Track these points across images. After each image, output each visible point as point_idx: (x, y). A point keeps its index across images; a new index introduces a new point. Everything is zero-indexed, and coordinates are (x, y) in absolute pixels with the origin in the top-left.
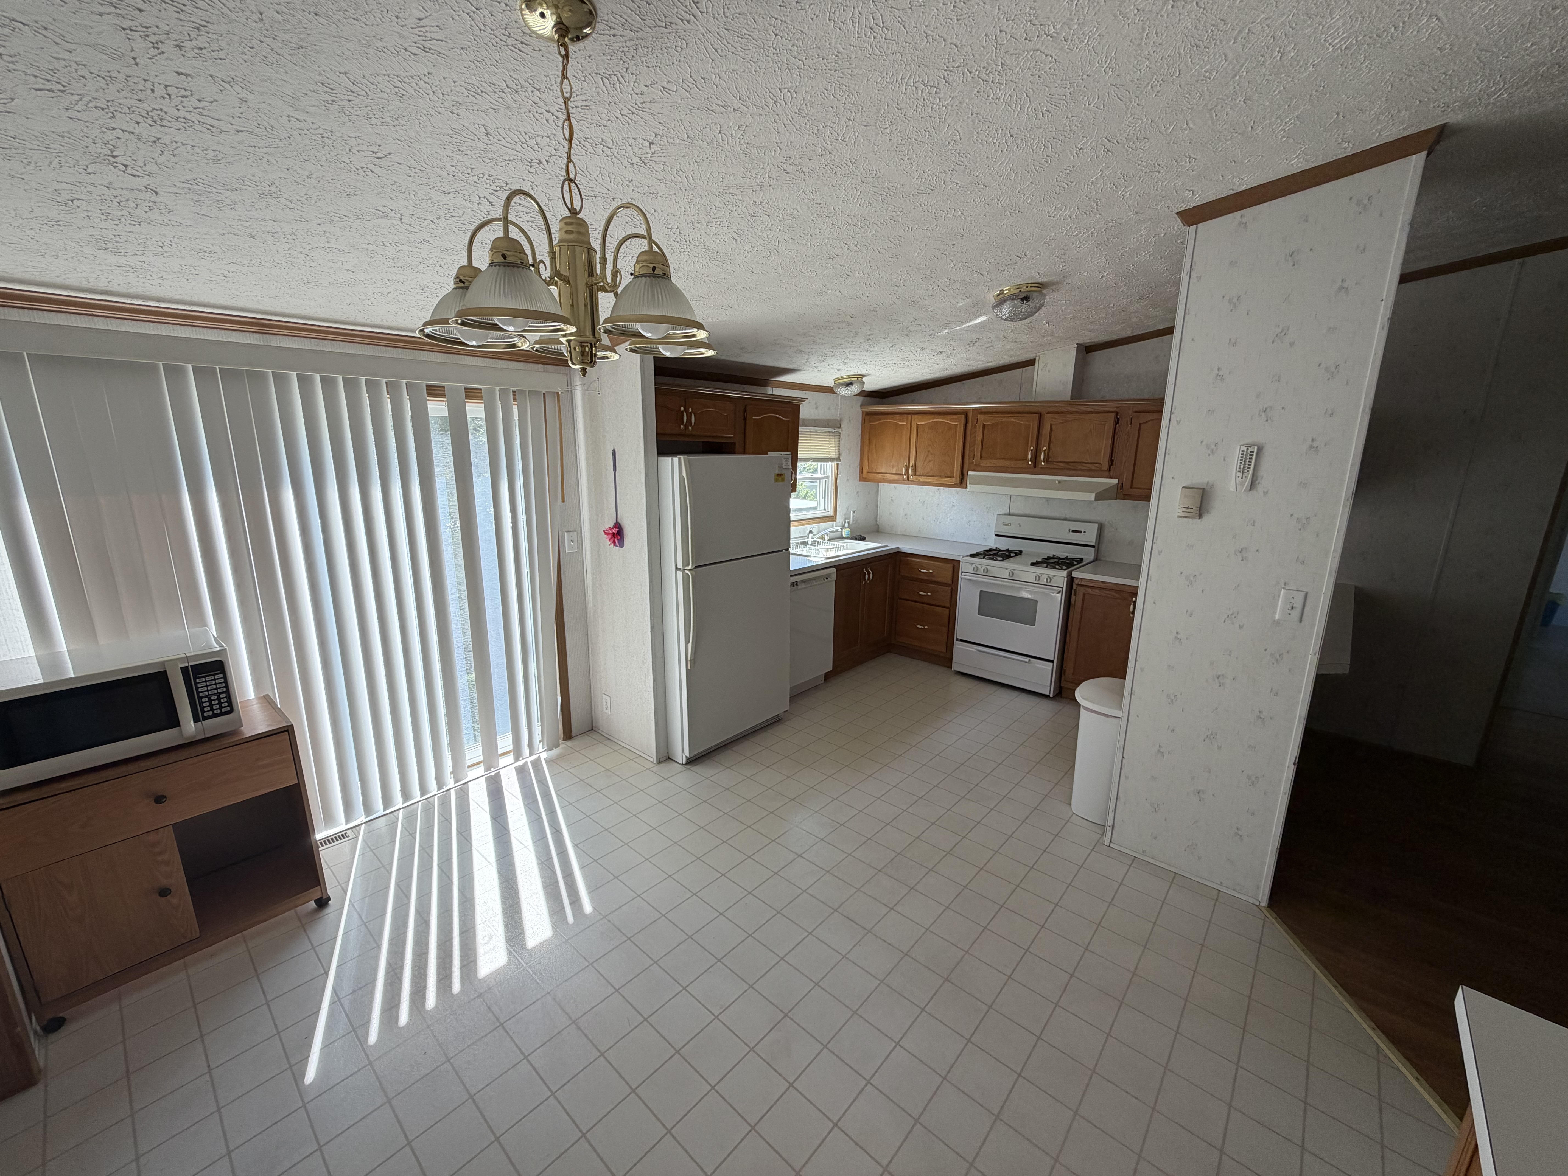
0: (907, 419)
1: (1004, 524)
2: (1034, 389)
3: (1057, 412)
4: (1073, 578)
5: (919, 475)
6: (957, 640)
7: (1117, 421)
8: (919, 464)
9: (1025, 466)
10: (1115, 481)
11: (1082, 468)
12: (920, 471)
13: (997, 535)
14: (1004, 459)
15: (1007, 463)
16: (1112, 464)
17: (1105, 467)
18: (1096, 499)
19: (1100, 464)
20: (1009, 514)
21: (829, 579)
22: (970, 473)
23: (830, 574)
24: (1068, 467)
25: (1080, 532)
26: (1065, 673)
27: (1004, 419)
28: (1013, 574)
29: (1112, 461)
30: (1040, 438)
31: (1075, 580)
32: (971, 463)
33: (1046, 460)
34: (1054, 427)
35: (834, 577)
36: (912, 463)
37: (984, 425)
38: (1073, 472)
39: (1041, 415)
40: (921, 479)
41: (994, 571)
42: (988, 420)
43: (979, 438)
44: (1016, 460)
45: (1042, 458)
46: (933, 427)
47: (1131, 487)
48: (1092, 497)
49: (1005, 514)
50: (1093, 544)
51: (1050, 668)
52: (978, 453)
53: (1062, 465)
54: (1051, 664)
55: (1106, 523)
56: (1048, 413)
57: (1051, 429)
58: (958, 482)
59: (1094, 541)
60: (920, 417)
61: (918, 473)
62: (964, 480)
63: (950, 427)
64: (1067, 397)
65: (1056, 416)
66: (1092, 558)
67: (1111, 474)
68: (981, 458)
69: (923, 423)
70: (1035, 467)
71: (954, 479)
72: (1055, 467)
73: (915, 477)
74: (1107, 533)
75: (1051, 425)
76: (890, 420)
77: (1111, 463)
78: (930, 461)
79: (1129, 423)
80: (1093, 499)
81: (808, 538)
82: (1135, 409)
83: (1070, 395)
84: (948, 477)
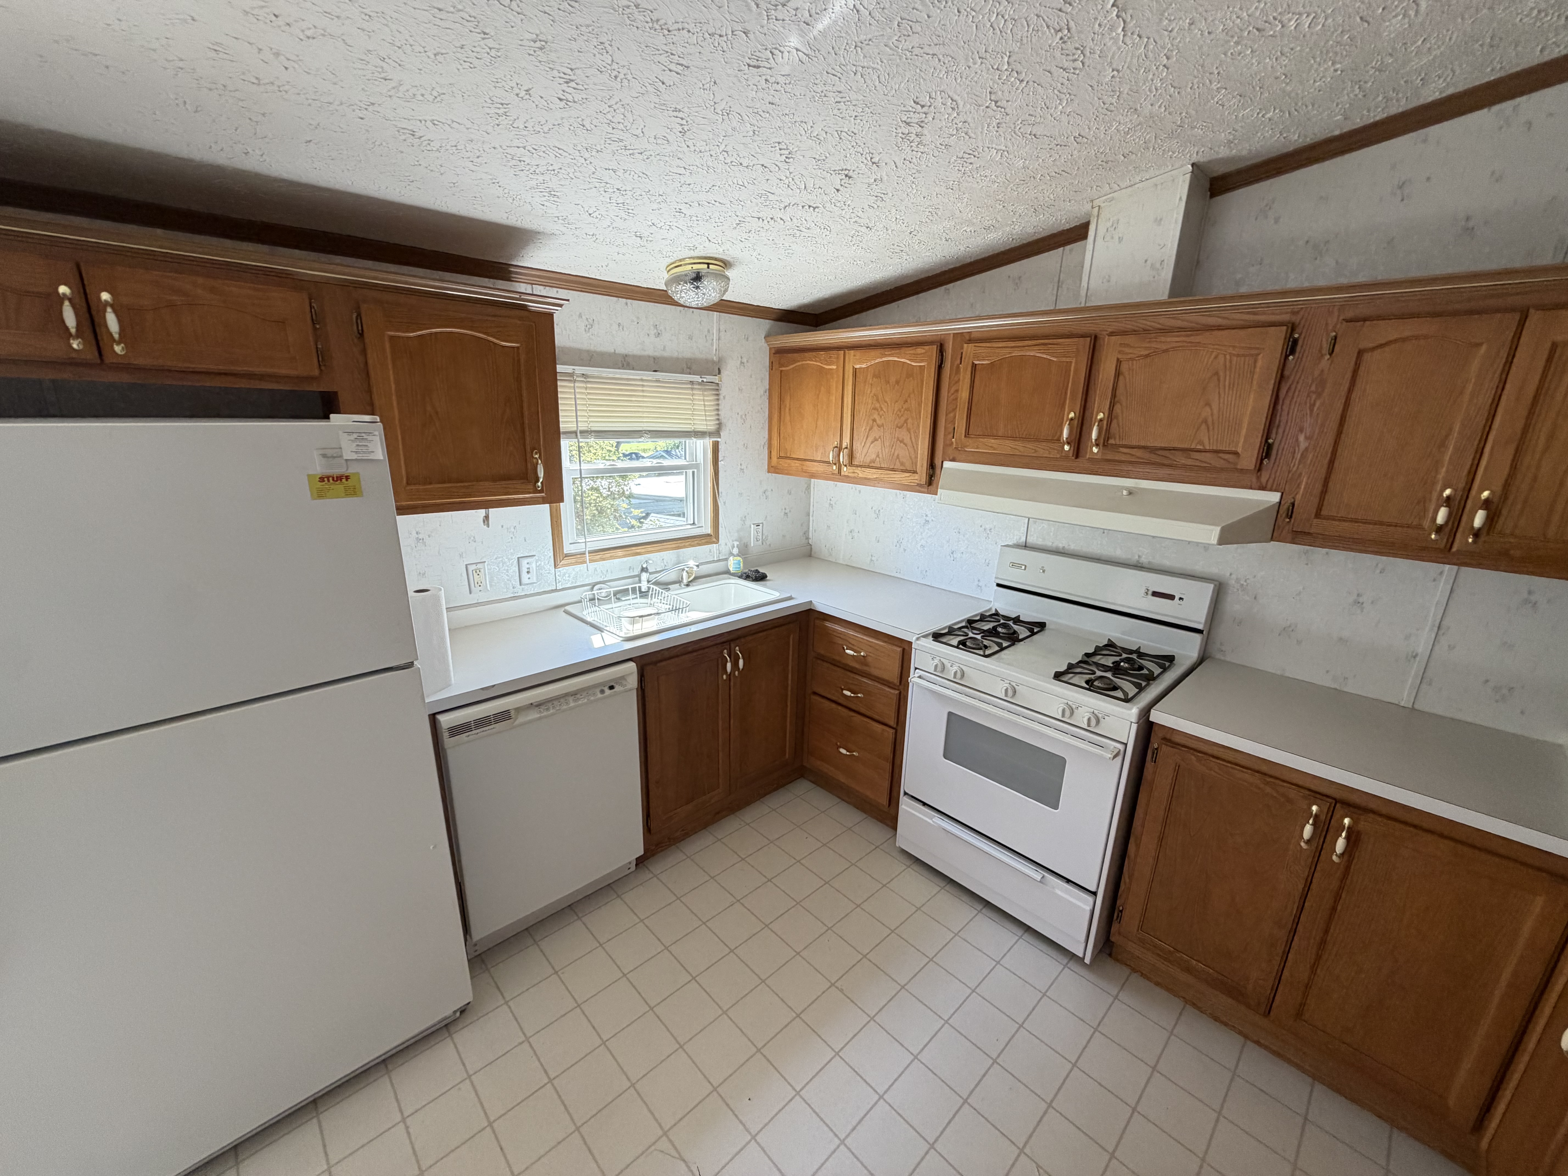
0: (838, 358)
1: (1013, 565)
2: (1084, 284)
3: (1134, 332)
4: (1152, 724)
5: (857, 466)
6: (905, 793)
7: (1292, 346)
8: (857, 446)
9: (1055, 454)
10: (1274, 497)
11: (1189, 462)
12: (859, 458)
13: (999, 585)
14: (1013, 438)
15: (1020, 447)
16: (1268, 455)
17: (1249, 460)
18: (1223, 541)
19: (1236, 453)
20: (1026, 546)
21: (618, 688)
22: (947, 464)
23: (621, 680)
24: (1154, 458)
25: (1171, 597)
26: (1120, 918)
27: (1016, 353)
28: (1015, 692)
29: (1269, 447)
30: (1091, 392)
31: (1155, 728)
32: (947, 445)
33: (1104, 441)
34: (1124, 367)
35: (633, 681)
36: (846, 442)
37: (974, 366)
38: (1168, 471)
39: (1095, 339)
40: (861, 473)
41: (975, 678)
42: (983, 356)
43: (964, 394)
44: (1037, 440)
45: (1094, 435)
46: (882, 373)
47: (1318, 515)
48: (1211, 534)
49: (1017, 546)
50: (1200, 627)
51: (1088, 908)
52: (960, 425)
53: (1139, 453)
54: (1090, 899)
55: (1232, 582)
56: (1111, 334)
57: (1118, 374)
58: (923, 481)
59: (1203, 620)
60: (858, 353)
61: (855, 463)
62: (935, 479)
63: (910, 372)
64: (1162, 292)
65: (1130, 340)
66: (1194, 654)
67: (1264, 480)
68: (967, 434)
69: (864, 366)
70: (1077, 457)
71: (916, 477)
72: (1123, 458)
73: (851, 469)
74: (1233, 605)
75: (1119, 361)
76: (812, 362)
77: (1267, 451)
78: (876, 440)
79: (1325, 350)
80: (1214, 540)
81: (640, 581)
82: (1349, 314)
83: (1167, 292)
84: (909, 472)
